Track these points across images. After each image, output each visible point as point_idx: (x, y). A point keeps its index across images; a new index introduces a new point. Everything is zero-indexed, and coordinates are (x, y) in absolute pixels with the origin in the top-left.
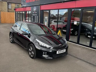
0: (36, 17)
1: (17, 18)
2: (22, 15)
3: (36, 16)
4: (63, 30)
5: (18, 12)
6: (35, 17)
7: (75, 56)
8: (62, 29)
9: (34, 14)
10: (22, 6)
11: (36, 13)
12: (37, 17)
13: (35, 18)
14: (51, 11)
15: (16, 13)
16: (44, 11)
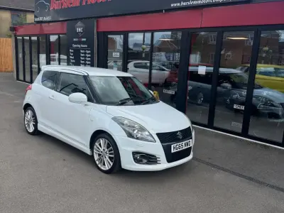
0: (85, 53)
1: (20, 55)
2: (36, 45)
3: (85, 50)
4: (165, 91)
5: (23, 36)
6: (82, 51)
7: (207, 160)
8: (162, 86)
9: (76, 43)
10: (38, 19)
11: (85, 40)
12: (88, 52)
13: (82, 55)
14: (130, 34)
15: (16, 40)
16: (109, 36)
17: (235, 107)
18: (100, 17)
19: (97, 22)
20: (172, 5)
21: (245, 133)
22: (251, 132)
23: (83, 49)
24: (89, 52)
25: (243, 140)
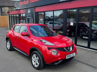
3: (31, 19)
4: (60, 32)
5: (11, 15)
8: (58, 30)
9: (28, 16)
10: (16, 9)
11: (31, 15)
14: (46, 12)
16: (39, 13)
17: (83, 38)
18: (36, 7)
19: (35, 8)
20: (60, 1)
21: (89, 47)
22: (91, 47)
23: (30, 18)
24: (32, 19)
25: (86, 49)
